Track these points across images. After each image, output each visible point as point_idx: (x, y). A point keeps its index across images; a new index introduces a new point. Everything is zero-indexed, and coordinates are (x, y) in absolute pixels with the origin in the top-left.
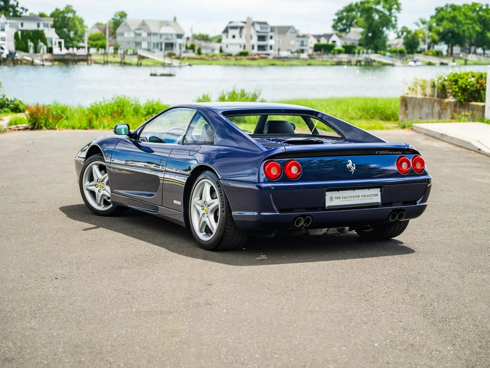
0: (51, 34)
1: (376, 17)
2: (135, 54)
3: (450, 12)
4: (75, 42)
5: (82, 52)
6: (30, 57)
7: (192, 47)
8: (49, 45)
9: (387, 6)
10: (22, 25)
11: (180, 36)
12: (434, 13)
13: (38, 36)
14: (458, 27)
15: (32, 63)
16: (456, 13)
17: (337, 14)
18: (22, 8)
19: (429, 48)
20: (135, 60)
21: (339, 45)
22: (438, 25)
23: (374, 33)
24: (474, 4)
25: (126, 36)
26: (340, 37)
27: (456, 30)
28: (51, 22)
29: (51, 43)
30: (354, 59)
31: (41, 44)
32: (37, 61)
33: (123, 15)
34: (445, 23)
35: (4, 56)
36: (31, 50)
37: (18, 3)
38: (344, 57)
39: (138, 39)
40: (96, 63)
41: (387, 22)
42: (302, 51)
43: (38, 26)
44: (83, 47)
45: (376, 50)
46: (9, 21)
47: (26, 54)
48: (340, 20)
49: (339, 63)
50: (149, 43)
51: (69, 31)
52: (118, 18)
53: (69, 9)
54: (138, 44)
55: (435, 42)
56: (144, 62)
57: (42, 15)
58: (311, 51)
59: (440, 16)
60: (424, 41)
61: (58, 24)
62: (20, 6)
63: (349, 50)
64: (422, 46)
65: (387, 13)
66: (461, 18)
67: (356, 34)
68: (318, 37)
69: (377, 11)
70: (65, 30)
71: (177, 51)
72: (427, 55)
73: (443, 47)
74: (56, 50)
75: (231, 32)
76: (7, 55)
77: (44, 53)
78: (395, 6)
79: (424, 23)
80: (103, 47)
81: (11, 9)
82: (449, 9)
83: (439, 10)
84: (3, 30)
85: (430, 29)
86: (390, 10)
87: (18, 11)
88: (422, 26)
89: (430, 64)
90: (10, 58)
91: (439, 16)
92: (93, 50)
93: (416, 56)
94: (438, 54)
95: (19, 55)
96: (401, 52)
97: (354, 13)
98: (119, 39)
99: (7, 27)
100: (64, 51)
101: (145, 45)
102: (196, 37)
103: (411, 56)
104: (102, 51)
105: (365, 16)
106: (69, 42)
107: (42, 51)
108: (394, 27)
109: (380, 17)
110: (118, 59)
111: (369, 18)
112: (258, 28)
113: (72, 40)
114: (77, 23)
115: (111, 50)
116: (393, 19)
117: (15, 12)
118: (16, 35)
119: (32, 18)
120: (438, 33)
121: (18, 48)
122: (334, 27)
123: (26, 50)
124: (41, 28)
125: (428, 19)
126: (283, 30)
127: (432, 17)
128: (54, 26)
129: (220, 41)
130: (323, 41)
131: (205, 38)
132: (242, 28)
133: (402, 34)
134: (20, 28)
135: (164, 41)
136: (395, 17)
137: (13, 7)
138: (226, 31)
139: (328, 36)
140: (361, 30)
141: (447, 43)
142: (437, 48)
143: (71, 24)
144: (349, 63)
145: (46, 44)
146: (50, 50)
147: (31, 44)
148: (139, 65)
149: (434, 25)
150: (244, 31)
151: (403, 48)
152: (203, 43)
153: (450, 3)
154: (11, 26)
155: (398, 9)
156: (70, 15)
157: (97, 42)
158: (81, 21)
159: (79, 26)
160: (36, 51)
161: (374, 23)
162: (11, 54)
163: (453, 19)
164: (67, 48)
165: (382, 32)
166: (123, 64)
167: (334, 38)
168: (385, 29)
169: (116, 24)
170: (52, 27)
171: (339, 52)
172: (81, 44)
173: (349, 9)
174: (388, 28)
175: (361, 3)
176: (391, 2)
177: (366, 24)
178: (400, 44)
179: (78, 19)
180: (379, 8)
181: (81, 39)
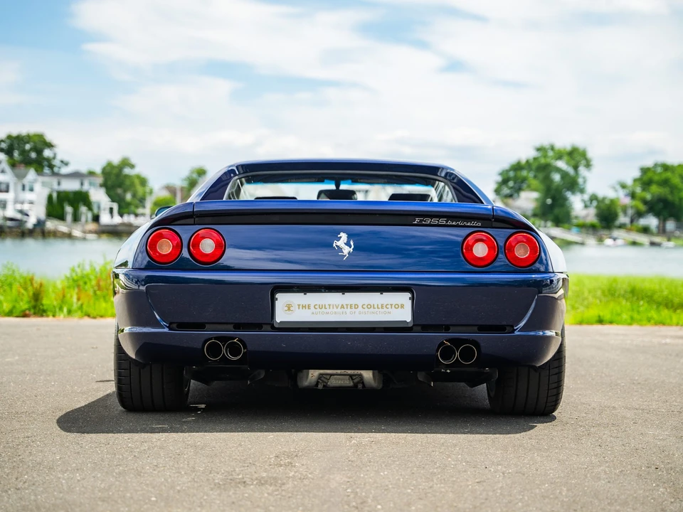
0: (99, 196)
1: (557, 177)
3: (660, 174)
4: (132, 208)
5: (142, 221)
6: (67, 226)
8: (96, 211)
9: (573, 163)
10: (59, 184)
12: (637, 174)
13: (80, 199)
14: (672, 192)
15: (69, 236)
16: (669, 174)
17: (501, 174)
18: (62, 162)
19: (632, 221)
22: (644, 190)
23: (554, 199)
27: (670, 197)
28: (100, 180)
29: (99, 208)
31: (83, 209)
32: (77, 232)
33: (201, 171)
34: (654, 187)
35: (30, 225)
36: (69, 218)
37: (55, 154)
41: (572, 184)
43: (82, 184)
44: (143, 215)
45: (558, 222)
46: (41, 179)
47: (62, 222)
48: (505, 182)
51: (125, 191)
52: (195, 176)
53: (126, 163)
55: (640, 214)
57: (91, 173)
59: (647, 177)
60: (625, 212)
61: (109, 183)
62: (59, 157)
64: (623, 219)
65: (571, 171)
66: (676, 180)
67: (527, 201)
69: (558, 170)
70: (119, 191)
72: (629, 230)
73: (652, 222)
74: (105, 219)
76: (35, 225)
77: (87, 221)
78: (583, 162)
79: (623, 186)
81: (46, 163)
82: (659, 170)
83: (645, 171)
84: (31, 190)
85: (633, 195)
86: (576, 168)
87: (54, 166)
88: (621, 192)
89: (634, 243)
90: (38, 229)
91: (645, 178)
93: (616, 233)
94: (646, 230)
95: (51, 225)
96: (593, 227)
97: (524, 173)
99: (37, 187)
100: (117, 220)
103: (607, 233)
105: (541, 176)
106: (124, 208)
107: (83, 219)
108: (582, 191)
109: (563, 178)
111: (547, 180)
113: (129, 204)
114: (137, 182)
116: (580, 181)
117: (51, 167)
118: (50, 198)
119: (76, 175)
120: (645, 202)
121: (50, 214)
122: (497, 191)
123: (61, 217)
124: (86, 187)
125: (629, 182)
127: (635, 180)
128: (104, 185)
133: (591, 203)
134: (56, 187)
136: (584, 178)
137: (48, 160)
140: (535, 195)
141: (657, 215)
142: (643, 222)
143: (128, 182)
145: (90, 209)
146: (96, 219)
147: (69, 209)
149: (638, 190)
151: (595, 221)
153: (661, 161)
154: (44, 184)
155: (588, 165)
156: (127, 171)
158: (143, 182)
159: (139, 187)
160: (76, 218)
161: (554, 186)
162: (40, 224)
163: (665, 183)
164: (121, 215)
165: (566, 199)
168: (569, 194)
169: (192, 183)
170: (101, 186)
172: (140, 211)
173: (517, 167)
174: (573, 193)
175: (535, 159)
176: (577, 156)
177: (541, 187)
178: (590, 215)
179: (138, 177)
180: (561, 164)
181: (142, 201)
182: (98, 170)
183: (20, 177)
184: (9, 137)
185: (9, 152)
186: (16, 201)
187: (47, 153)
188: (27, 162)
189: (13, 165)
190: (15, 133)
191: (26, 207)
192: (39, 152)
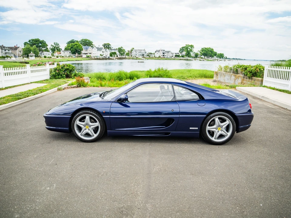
0: (118, 53)
1: (189, 49)
2: (135, 57)
5: (124, 56)
7: (148, 55)
10: (112, 51)
11: (145, 53)
12: (201, 49)
13: (115, 53)
15: (113, 59)
16: (206, 49)
18: (112, 47)
20: (136, 58)
21: (181, 55)
23: (188, 53)
24: (209, 48)
25: (134, 53)
26: (181, 54)
27: (206, 53)
30: (184, 58)
31: (115, 55)
32: (114, 59)
33: (133, 49)
34: (204, 51)
35: (107, 58)
36: (113, 56)
38: (182, 58)
39: (136, 54)
40: (127, 59)
41: (191, 51)
42: (172, 56)
43: (115, 51)
45: (189, 57)
48: (181, 50)
49: (181, 59)
50: (139, 55)
53: (122, 47)
54: (136, 55)
55: (201, 55)
56: (137, 59)
57: (117, 49)
58: (174, 57)
59: (203, 50)
63: (183, 56)
64: (199, 56)
65: (191, 48)
67: (184, 53)
68: (176, 54)
69: (189, 48)
70: (121, 52)
71: (145, 56)
72: (200, 58)
73: (203, 57)
74: (119, 56)
75: (157, 52)
79: (199, 51)
80: (129, 55)
83: (202, 49)
85: (200, 53)
86: (192, 48)
88: (199, 52)
89: (200, 60)
90: (109, 58)
92: (126, 56)
93: (198, 58)
94: (202, 58)
95: (111, 57)
96: (194, 57)
98: (132, 53)
99: (108, 52)
100: (120, 56)
101: (138, 55)
102: (149, 53)
103: (196, 58)
104: (128, 56)
105: (186, 49)
106: (121, 54)
108: (193, 52)
110: (132, 58)
112: (163, 51)
113: (122, 54)
115: (130, 56)
117: (110, 48)
118: (110, 53)
119: (114, 49)
120: (202, 53)
121: (110, 56)
122: (179, 51)
123: (112, 56)
126: (168, 52)
128: (118, 51)
129: (154, 54)
130: (177, 54)
131: (151, 54)
132: (159, 51)
135: (142, 54)
136: (193, 50)
137: (110, 47)
138: (156, 52)
139: (178, 53)
140: (185, 52)
142: (202, 57)
144: (183, 60)
145: (116, 55)
146: (117, 56)
147: (113, 55)
148: (136, 59)
150: (160, 52)
151: (195, 56)
152: (151, 55)
153: (205, 47)
154: (109, 51)
155: (193, 48)
156: (122, 49)
157: (128, 54)
158: (124, 50)
159: (124, 51)
160: (114, 57)
161: (188, 51)
163: (205, 51)
165: (190, 53)
166: (133, 59)
167: (180, 54)
169: (132, 50)
171: (181, 57)
173: (183, 48)
175: (186, 46)
176: (192, 46)
177: (186, 51)
178: (194, 55)
179: (124, 49)
180: (190, 47)
181: (124, 53)
182: (118, 48)
183: (106, 50)
184: (104, 44)
185: (104, 46)
186: (105, 54)
187: (110, 46)
188: (107, 48)
189: (105, 48)
190: (105, 43)
191: (107, 55)
192: (109, 46)
